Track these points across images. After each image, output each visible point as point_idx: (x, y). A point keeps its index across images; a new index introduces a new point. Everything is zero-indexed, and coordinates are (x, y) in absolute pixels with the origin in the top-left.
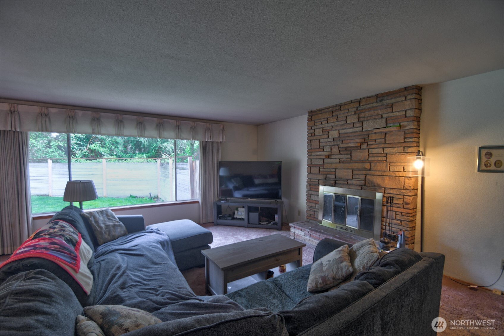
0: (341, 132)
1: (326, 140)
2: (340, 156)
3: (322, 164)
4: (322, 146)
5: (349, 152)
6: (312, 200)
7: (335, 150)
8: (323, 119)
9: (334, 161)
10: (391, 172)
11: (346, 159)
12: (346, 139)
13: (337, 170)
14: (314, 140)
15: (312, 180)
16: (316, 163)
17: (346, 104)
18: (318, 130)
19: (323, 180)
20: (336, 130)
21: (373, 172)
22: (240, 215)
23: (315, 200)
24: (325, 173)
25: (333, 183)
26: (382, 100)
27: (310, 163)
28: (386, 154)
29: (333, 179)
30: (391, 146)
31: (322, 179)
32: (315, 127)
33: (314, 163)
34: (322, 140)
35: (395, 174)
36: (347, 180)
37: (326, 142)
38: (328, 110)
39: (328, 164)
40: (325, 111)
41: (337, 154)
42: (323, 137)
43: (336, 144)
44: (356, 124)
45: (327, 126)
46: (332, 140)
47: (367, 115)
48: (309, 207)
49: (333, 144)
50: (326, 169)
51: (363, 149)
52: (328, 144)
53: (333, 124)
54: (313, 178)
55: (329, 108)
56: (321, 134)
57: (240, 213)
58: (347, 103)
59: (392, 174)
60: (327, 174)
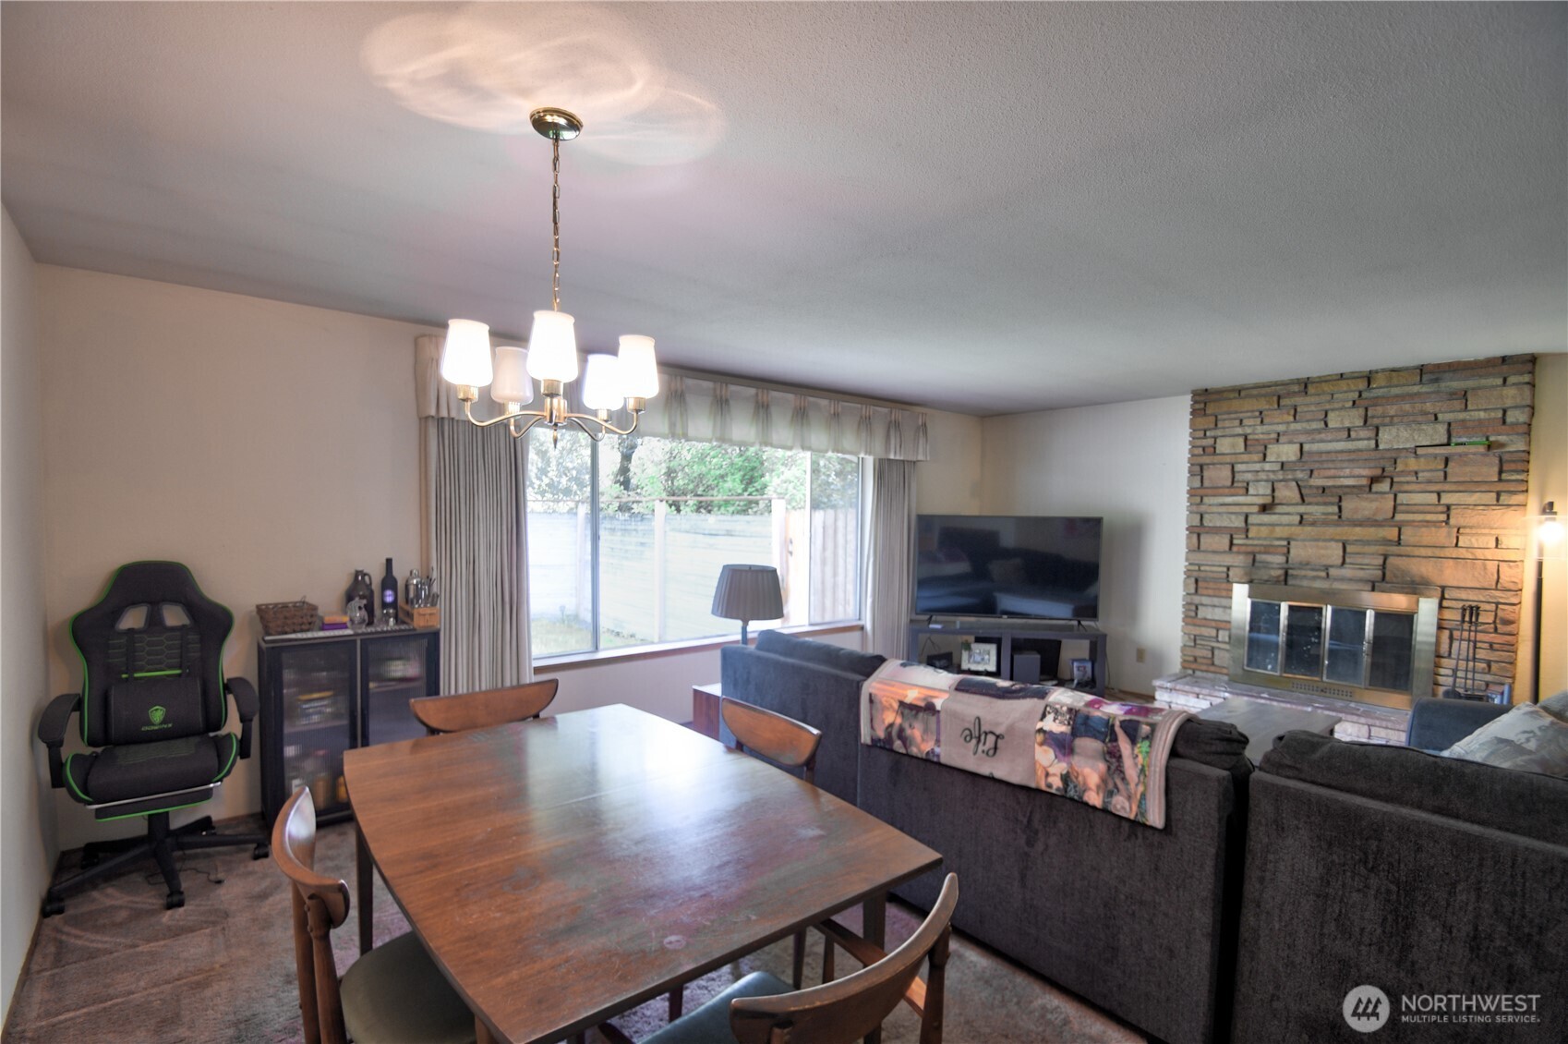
0: (1306, 447)
1: (1257, 467)
2: (1302, 509)
3: (1240, 526)
4: (1243, 481)
5: (1337, 500)
6: (1205, 619)
7: (1288, 493)
8: (1247, 412)
9: (1285, 519)
10: (1463, 551)
11: (1323, 517)
12: (1325, 466)
13: (1292, 543)
14: (1213, 464)
15: (1202, 568)
16: (1218, 525)
17: (1323, 380)
18: (1228, 441)
19: (1243, 567)
20: (1291, 442)
21: (1408, 548)
22: (979, 663)
23: (1216, 618)
24: (1250, 549)
25: (1279, 576)
26: (1437, 380)
27: (1199, 524)
28: (1448, 507)
29: (1278, 564)
30: (1461, 488)
31: (1241, 565)
32: (1219, 433)
33: (1210, 525)
34: (1244, 465)
35: (1472, 553)
36: (1327, 568)
37: (1258, 472)
38: (1263, 391)
39: (1263, 528)
40: (1255, 392)
41: (1294, 501)
42: (1245, 458)
43: (1290, 477)
44: (1356, 431)
45: (1260, 432)
46: (1277, 467)
47: (1392, 412)
48: (1192, 637)
49: (1281, 477)
50: (1252, 539)
51: (1376, 493)
52: (1262, 476)
53: (1281, 428)
54: (1210, 563)
55: (1269, 386)
56: (1238, 451)
57: (978, 658)
58: (1330, 378)
59: (1462, 553)
60: (1260, 553)
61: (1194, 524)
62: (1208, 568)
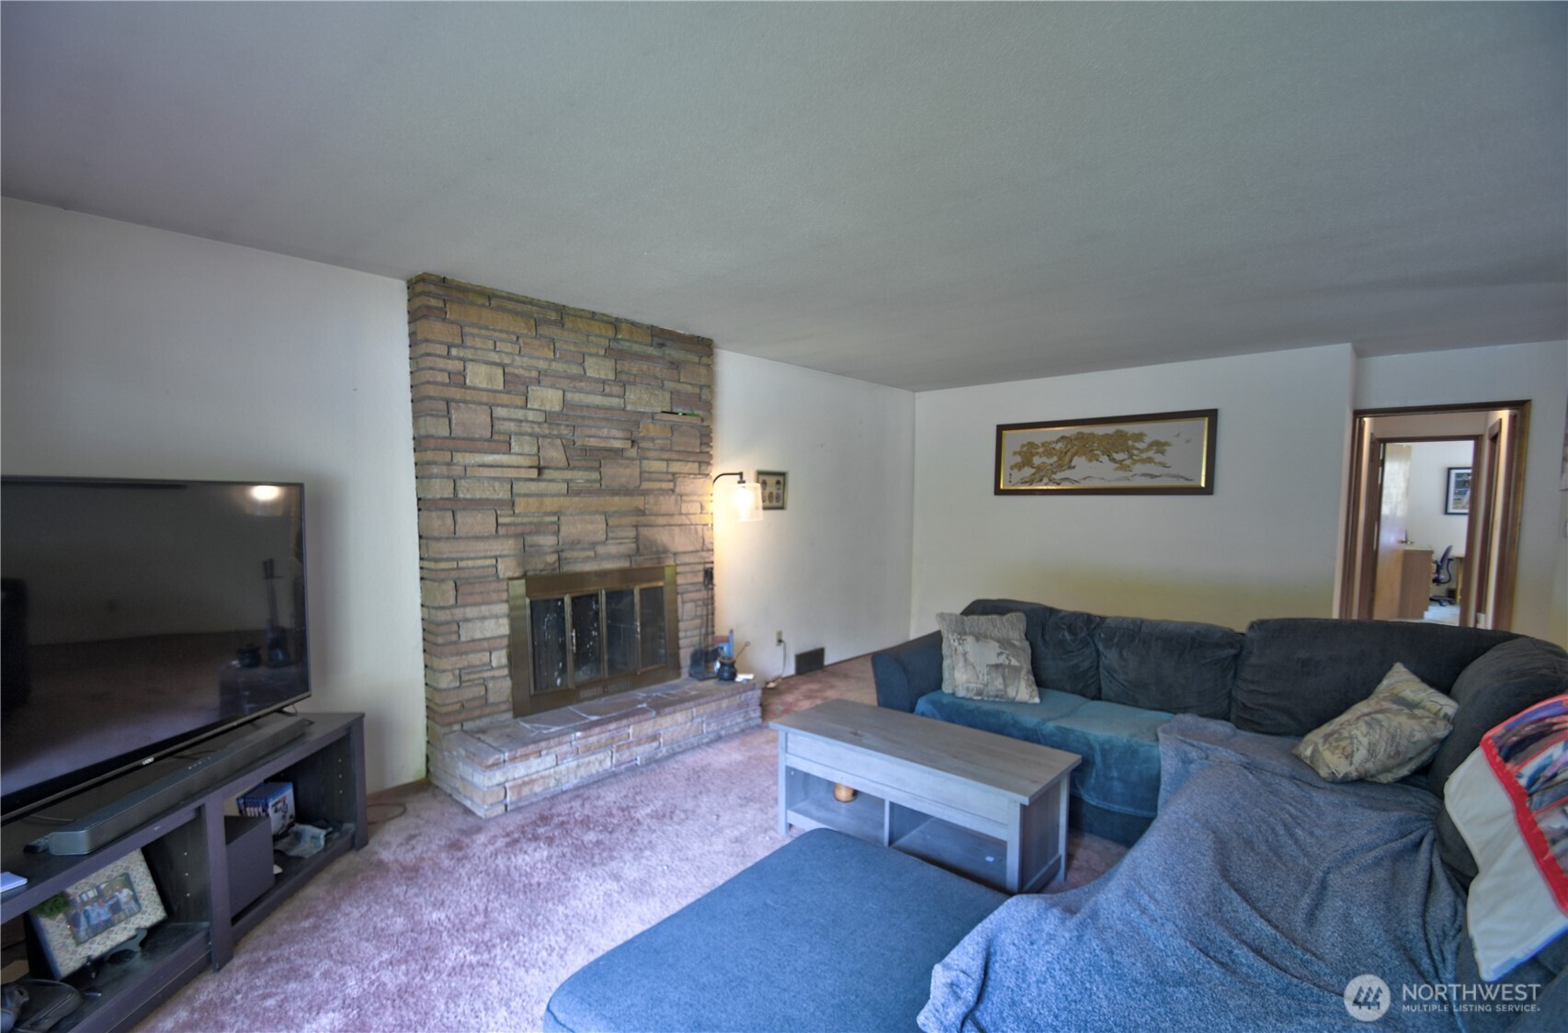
0: (569, 396)
1: (520, 414)
2: (568, 475)
3: (505, 497)
4: (505, 433)
5: (597, 464)
6: (473, 641)
7: (554, 454)
8: (501, 331)
9: (554, 487)
10: (683, 517)
11: (588, 485)
12: (586, 423)
13: (562, 518)
14: (465, 402)
15: (462, 564)
16: (478, 496)
17: (579, 314)
18: (483, 369)
19: (513, 556)
20: (553, 386)
21: (652, 518)
23: (488, 635)
24: (520, 529)
25: (555, 562)
26: (661, 345)
27: (452, 496)
28: (674, 474)
29: (550, 546)
30: (681, 458)
31: (512, 553)
32: (468, 354)
33: (468, 496)
34: (505, 410)
35: (690, 520)
36: (594, 545)
37: (521, 421)
38: (520, 307)
39: (531, 500)
40: (510, 305)
41: (560, 465)
42: (505, 398)
43: (555, 432)
44: (609, 385)
45: (521, 365)
46: (541, 418)
47: (634, 371)
48: (457, 672)
49: (547, 432)
50: (519, 515)
51: (627, 459)
52: (526, 428)
53: (542, 365)
54: (472, 555)
55: (524, 303)
56: (496, 388)
58: (582, 313)
59: (684, 520)
60: (530, 533)
61: (446, 496)
62: (470, 563)
